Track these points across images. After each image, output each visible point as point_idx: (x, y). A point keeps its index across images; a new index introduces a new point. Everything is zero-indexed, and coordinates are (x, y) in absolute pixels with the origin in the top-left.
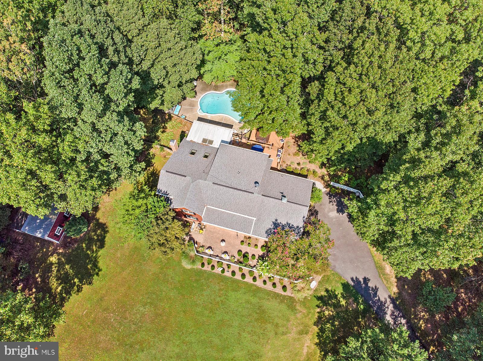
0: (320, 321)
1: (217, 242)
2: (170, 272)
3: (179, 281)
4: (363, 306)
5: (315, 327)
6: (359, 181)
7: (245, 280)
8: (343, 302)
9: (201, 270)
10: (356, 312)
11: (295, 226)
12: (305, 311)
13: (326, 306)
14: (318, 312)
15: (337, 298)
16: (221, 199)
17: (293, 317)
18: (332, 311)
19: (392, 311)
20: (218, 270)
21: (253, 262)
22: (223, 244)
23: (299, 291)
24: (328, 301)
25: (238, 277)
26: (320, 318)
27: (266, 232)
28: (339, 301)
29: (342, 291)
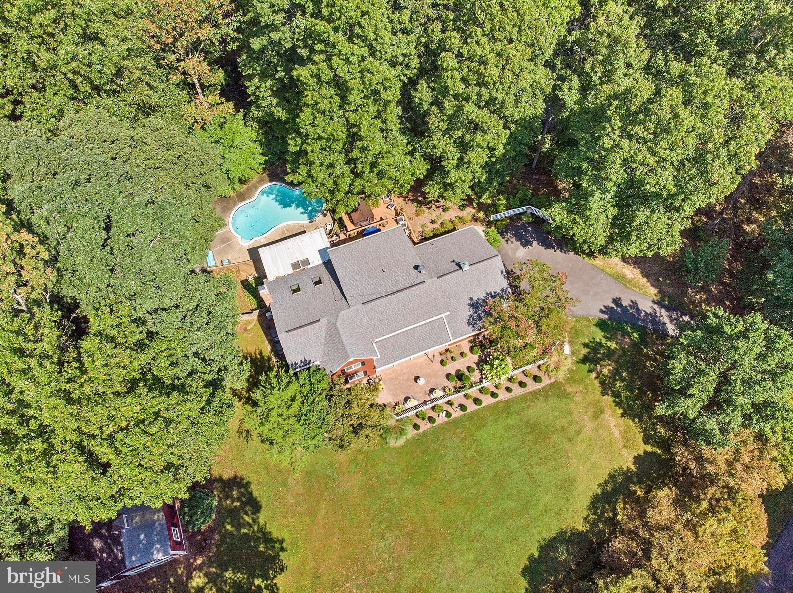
0: (606, 386)
1: (411, 386)
2: (380, 468)
3: (403, 470)
4: (637, 332)
5: (606, 397)
6: (519, 195)
7: (484, 405)
8: (613, 345)
9: (418, 434)
10: (634, 345)
11: (498, 291)
12: (581, 388)
13: (599, 364)
14: (596, 378)
15: (604, 346)
16: (387, 319)
17: (572, 405)
18: (609, 365)
19: (668, 316)
20: (441, 419)
21: (476, 376)
22: (421, 382)
23: (556, 368)
24: (596, 356)
25: (472, 407)
26: (602, 383)
27: (469, 324)
28: (608, 346)
29: (603, 333)
